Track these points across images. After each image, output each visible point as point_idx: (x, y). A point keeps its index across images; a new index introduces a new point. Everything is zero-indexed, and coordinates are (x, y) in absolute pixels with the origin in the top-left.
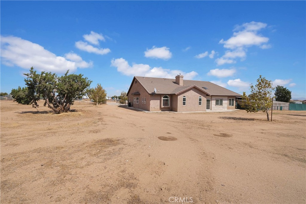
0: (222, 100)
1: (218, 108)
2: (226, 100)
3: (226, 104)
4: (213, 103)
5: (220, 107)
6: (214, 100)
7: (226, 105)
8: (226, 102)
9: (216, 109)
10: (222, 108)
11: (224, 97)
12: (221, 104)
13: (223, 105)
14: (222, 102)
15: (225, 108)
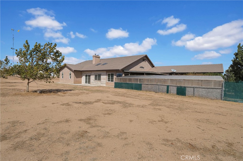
0: (100, 75)
1: (97, 83)
2: (104, 75)
3: (104, 79)
4: (92, 78)
5: (98, 82)
6: (93, 75)
7: (105, 81)
8: (104, 78)
9: (94, 84)
10: (100, 84)
11: (102, 72)
12: (99, 79)
13: (102, 80)
14: (100, 77)
15: (104, 83)
